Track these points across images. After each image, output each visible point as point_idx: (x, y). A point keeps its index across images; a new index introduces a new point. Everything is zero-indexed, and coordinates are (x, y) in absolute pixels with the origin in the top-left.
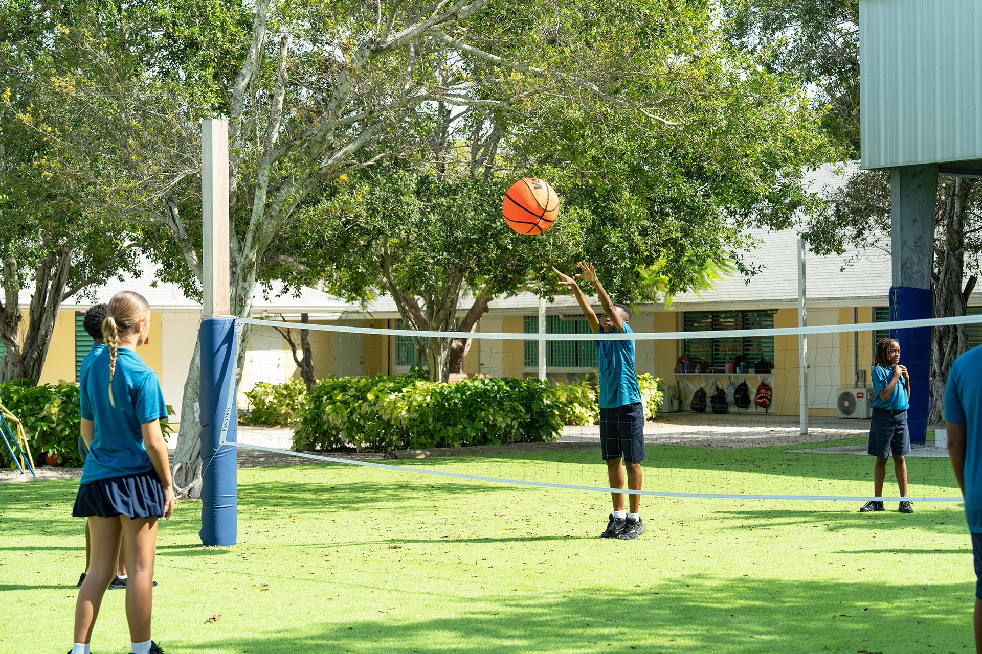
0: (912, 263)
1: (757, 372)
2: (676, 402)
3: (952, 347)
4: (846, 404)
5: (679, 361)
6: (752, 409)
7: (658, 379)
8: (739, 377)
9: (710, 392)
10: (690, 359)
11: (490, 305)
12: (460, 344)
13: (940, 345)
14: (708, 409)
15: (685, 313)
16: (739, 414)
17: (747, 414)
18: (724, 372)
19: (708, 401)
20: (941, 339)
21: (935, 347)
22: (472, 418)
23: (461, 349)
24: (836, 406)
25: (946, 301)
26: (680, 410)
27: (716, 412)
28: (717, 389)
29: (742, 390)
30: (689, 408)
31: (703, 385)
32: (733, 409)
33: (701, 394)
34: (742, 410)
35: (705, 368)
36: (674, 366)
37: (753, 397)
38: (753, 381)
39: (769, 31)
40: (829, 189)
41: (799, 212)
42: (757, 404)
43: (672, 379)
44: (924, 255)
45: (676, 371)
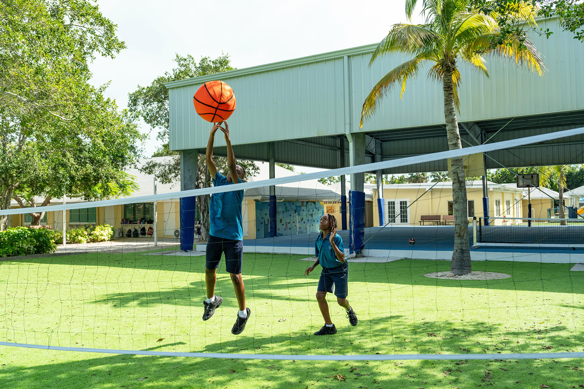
0: (188, 185)
1: (148, 223)
2: (121, 234)
3: (207, 215)
4: (177, 234)
5: (123, 220)
6: (147, 236)
7: (112, 226)
8: (142, 225)
9: (133, 230)
10: (126, 219)
11: (51, 201)
12: (39, 215)
13: (203, 214)
14: (132, 236)
15: (125, 205)
16: (142, 237)
17: (145, 238)
18: (137, 223)
19: (132, 233)
20: (203, 212)
21: (201, 215)
22: (12, 245)
23: (39, 217)
24: (173, 234)
25: (205, 199)
26: (122, 237)
27: (134, 237)
28: (135, 229)
29: (143, 229)
30: (125, 236)
31: (130, 228)
32: (140, 236)
33: (130, 231)
34: (143, 236)
35: (131, 222)
36: (121, 222)
37: (147, 232)
38: (147, 226)
39: (146, 106)
40: (166, 160)
41: (156, 168)
42: (148, 234)
43: (119, 226)
44: (193, 182)
45: (121, 223)
